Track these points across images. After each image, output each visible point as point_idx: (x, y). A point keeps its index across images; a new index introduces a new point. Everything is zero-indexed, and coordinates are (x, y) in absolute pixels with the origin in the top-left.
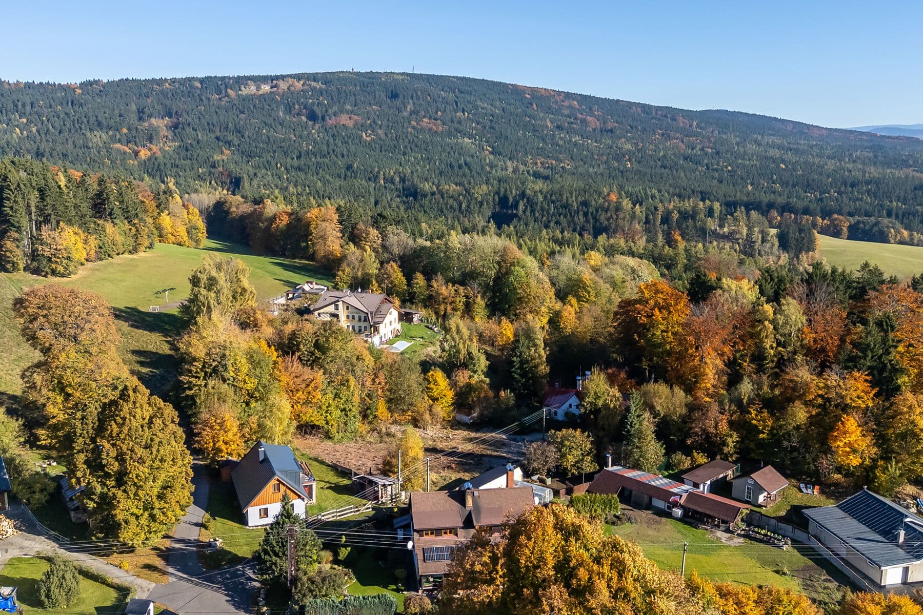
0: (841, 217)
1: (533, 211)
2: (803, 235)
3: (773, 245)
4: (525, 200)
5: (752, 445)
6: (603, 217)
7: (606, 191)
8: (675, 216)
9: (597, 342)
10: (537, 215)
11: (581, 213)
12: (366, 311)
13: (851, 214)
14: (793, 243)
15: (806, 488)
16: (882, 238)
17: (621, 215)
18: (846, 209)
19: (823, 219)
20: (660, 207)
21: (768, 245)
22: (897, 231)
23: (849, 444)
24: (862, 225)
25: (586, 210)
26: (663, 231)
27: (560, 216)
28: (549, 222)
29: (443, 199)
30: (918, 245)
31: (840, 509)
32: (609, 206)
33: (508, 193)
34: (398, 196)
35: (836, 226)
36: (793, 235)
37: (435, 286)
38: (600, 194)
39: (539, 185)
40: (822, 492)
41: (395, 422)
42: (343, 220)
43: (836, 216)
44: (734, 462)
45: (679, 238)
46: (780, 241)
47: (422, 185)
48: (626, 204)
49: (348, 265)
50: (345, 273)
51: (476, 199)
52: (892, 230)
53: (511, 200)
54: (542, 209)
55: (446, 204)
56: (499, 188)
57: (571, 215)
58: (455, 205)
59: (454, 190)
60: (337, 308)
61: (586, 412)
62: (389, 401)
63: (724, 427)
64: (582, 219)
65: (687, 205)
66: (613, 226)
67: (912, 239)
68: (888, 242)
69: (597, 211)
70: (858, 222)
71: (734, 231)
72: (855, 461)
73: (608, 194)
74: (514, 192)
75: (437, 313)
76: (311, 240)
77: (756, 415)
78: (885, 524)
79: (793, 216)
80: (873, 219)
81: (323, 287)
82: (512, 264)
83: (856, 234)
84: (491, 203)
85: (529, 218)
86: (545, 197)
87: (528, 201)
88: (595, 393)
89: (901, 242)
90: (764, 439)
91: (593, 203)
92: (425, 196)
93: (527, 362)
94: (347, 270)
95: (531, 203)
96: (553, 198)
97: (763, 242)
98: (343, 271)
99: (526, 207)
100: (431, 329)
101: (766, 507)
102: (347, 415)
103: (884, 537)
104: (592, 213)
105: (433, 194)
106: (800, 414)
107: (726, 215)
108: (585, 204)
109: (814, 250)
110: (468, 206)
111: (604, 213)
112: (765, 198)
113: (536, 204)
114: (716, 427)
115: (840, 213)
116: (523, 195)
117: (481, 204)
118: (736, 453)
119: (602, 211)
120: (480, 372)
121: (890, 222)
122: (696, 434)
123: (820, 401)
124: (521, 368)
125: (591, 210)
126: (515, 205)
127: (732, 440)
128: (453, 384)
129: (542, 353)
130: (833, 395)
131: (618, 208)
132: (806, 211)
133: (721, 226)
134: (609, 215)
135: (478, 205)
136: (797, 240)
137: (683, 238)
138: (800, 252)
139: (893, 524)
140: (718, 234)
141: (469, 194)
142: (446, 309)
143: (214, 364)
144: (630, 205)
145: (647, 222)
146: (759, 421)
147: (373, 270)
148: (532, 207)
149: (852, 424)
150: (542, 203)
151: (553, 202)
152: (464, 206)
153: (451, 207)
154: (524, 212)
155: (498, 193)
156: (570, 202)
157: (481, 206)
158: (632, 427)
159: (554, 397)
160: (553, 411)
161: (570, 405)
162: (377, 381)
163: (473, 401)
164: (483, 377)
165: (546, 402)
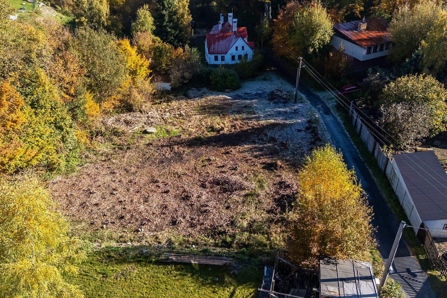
61: (315, 50)
102: (60, 128)
120: (150, 32)
159: (217, 43)
160: (219, 57)
161: (237, 48)
162: (71, 66)
163: (167, 65)
164: (152, 37)
165: (211, 51)
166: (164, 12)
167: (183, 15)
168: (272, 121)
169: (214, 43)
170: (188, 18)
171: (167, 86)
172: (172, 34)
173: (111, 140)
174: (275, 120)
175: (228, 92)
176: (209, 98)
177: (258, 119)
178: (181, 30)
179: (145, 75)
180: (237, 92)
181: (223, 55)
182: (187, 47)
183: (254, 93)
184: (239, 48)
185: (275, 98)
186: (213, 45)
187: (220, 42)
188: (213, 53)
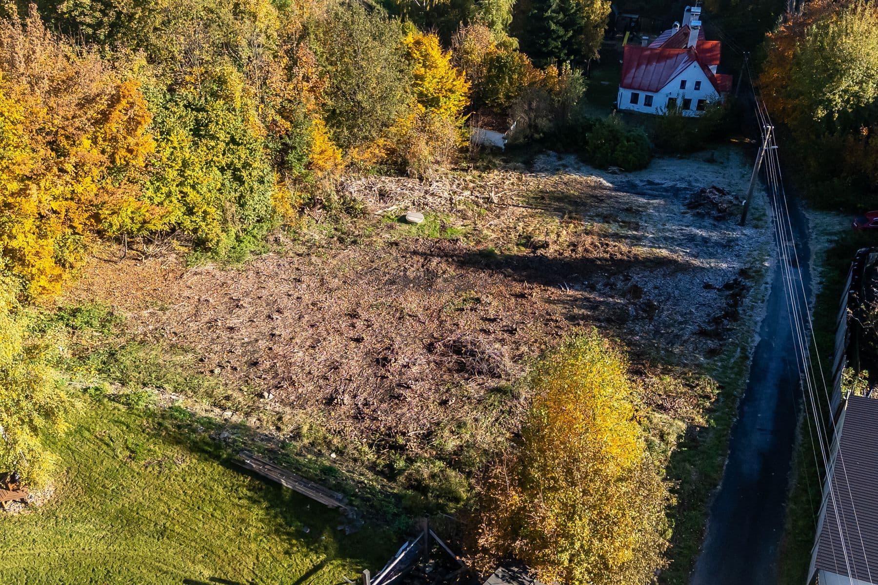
41: (353, 169)
61: (830, 114)
62: (332, 118)
102: (240, 180)
120: (499, 26)
124: (563, 7)
128: (460, 62)
159: (644, 67)
160: (642, 96)
161: (683, 84)
162: (300, 71)
163: (508, 97)
164: (504, 36)
165: (628, 81)
168: (664, 253)
169: (638, 67)
170: (601, 8)
171: (497, 138)
172: (559, 37)
173: (337, 221)
174: (671, 251)
175: (614, 173)
176: (566, 178)
177: (637, 241)
178: (579, 31)
179: (454, 110)
180: (631, 177)
181: (650, 94)
182: (567, 66)
183: (668, 184)
184: (688, 85)
185: (700, 205)
186: (633, 70)
187: (651, 65)
188: (629, 87)
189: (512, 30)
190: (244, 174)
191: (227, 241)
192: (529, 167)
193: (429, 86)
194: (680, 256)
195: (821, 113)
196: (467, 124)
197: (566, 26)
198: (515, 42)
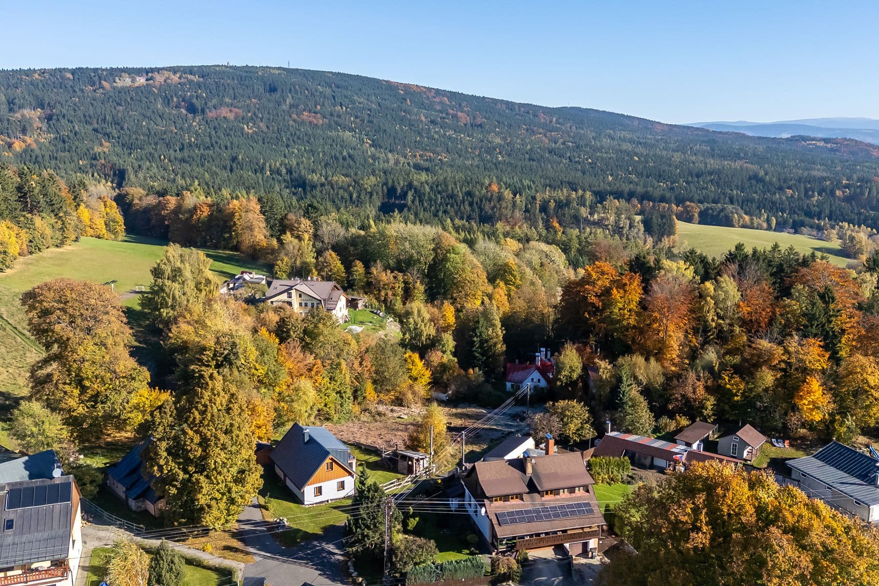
0: (692, 204)
1: (421, 201)
2: (664, 220)
3: (639, 230)
4: (413, 190)
5: (727, 407)
6: (487, 207)
7: (487, 182)
8: (552, 204)
9: (532, 322)
10: (426, 204)
11: (466, 203)
12: (319, 298)
13: (700, 202)
14: (656, 228)
15: (778, 442)
16: (727, 222)
17: (504, 205)
18: (696, 197)
19: (678, 206)
20: (539, 197)
21: (636, 230)
22: (740, 217)
23: (813, 403)
24: (710, 211)
25: (471, 200)
26: (542, 219)
27: (447, 206)
28: (437, 211)
29: (334, 190)
30: (757, 229)
31: (817, 458)
32: (492, 195)
33: (396, 184)
34: (287, 187)
35: (688, 212)
36: (656, 220)
37: (375, 273)
38: (482, 185)
39: (424, 176)
40: (791, 445)
41: (380, 402)
42: (266, 211)
43: (688, 203)
44: (714, 423)
45: (557, 225)
46: (645, 226)
47: (310, 177)
48: (508, 194)
49: (286, 255)
50: (284, 263)
51: (366, 189)
52: (736, 215)
53: (399, 191)
54: (430, 200)
55: (337, 194)
56: (386, 179)
57: (457, 205)
58: (346, 195)
59: (343, 182)
60: (290, 296)
61: (563, 384)
62: (375, 382)
63: (701, 391)
64: (468, 208)
65: (562, 194)
66: (497, 214)
67: (752, 223)
68: (733, 226)
69: (481, 201)
70: (707, 209)
71: (603, 218)
72: (817, 417)
73: (490, 185)
74: (402, 183)
75: (378, 299)
76: (234, 231)
77: (729, 381)
78: (861, 469)
79: (651, 203)
80: (719, 205)
81: (262, 276)
82: (448, 251)
83: (706, 219)
84: (380, 194)
85: (419, 208)
86: (431, 188)
87: (416, 192)
88: (571, 367)
89: (744, 226)
90: (737, 401)
91: (477, 193)
92: (313, 187)
93: (487, 341)
94: (286, 259)
95: (419, 194)
96: (439, 188)
97: (630, 227)
98: (282, 260)
99: (415, 197)
100: (376, 313)
101: (750, 461)
102: (342, 397)
103: (862, 480)
104: (477, 203)
105: (323, 185)
106: (768, 378)
107: (596, 204)
108: (469, 194)
109: (674, 234)
110: (359, 197)
111: (488, 203)
112: (626, 188)
113: (424, 195)
114: (694, 392)
115: (691, 201)
116: (410, 186)
117: (371, 194)
118: (713, 415)
119: (486, 200)
120: (449, 352)
121: (733, 208)
122: (676, 399)
123: (783, 365)
124: (481, 347)
125: (475, 200)
126: (404, 195)
127: (710, 403)
128: (428, 365)
129: (500, 333)
130: (793, 360)
131: (500, 198)
132: (663, 199)
133: (591, 214)
134: (492, 204)
135: (368, 196)
136: (660, 225)
137: (560, 225)
138: (663, 235)
139: (868, 468)
140: (589, 221)
141: (358, 185)
142: (387, 294)
143: (226, 352)
144: (511, 196)
145: (527, 211)
146: (732, 385)
147: (310, 259)
148: (420, 197)
149: (815, 384)
150: (429, 193)
151: (439, 192)
152: (354, 196)
153: (342, 198)
154: (413, 202)
155: (386, 184)
156: (455, 192)
157: (371, 197)
158: (623, 395)
159: (516, 372)
160: (516, 385)
161: (533, 380)
162: (364, 363)
163: (448, 380)
164: (451, 357)
165: (509, 378)
166: (475, 339)
167: (495, 344)
168: (495, 427)
169: (513, 373)
170: (501, 347)
171: (443, 396)
173: (374, 417)
175: (488, 409)
176: (469, 410)
177: (486, 425)
179: (424, 383)
180: (494, 410)
182: (477, 369)
184: (535, 381)
186: (511, 374)
187: (519, 372)
188: (510, 381)
189: (454, 354)
190: (344, 395)
191: (336, 418)
192: (456, 407)
193: (414, 373)
194: (500, 428)
195: (559, 383)
196: (430, 389)
197: (482, 354)
198: (456, 360)
